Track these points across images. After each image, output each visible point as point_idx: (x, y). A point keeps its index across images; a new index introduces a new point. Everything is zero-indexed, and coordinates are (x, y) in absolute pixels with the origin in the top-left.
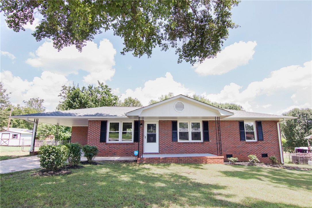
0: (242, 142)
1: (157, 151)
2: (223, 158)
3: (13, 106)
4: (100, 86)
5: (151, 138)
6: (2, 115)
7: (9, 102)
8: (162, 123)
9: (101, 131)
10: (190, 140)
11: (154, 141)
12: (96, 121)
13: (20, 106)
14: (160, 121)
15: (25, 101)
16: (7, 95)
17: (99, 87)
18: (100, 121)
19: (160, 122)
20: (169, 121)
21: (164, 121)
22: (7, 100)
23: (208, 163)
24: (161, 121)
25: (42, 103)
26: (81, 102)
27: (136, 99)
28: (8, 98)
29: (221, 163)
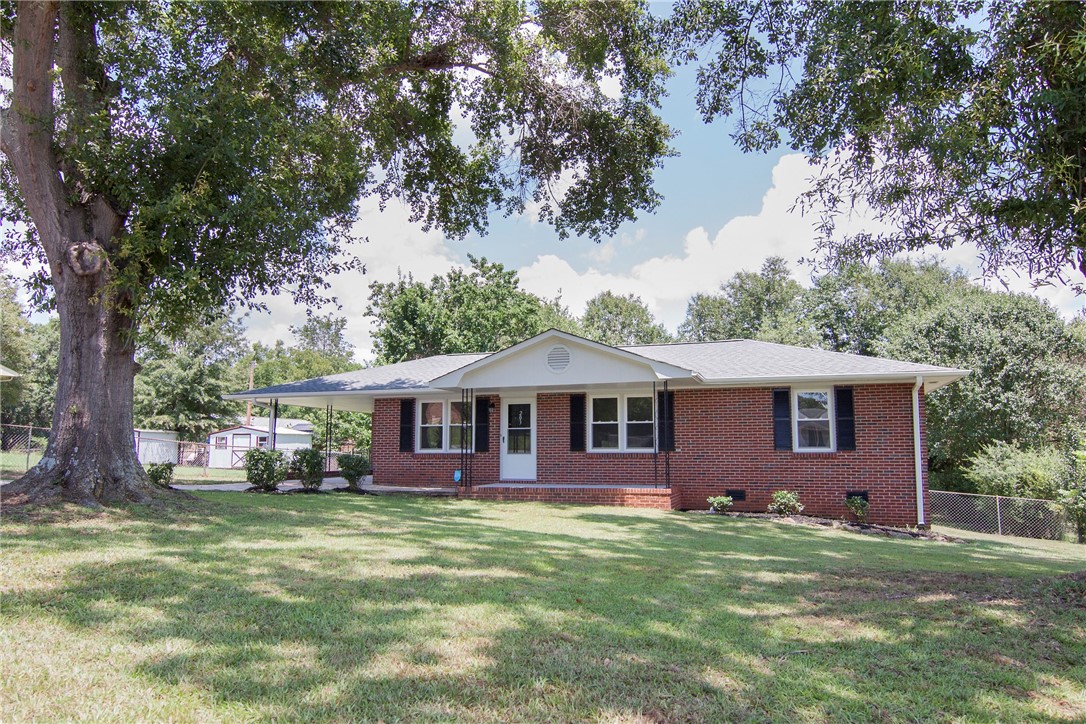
0: (782, 454)
1: (533, 476)
2: (669, 495)
3: (264, 347)
4: (477, 271)
5: (518, 443)
6: (230, 380)
7: (244, 342)
8: (546, 399)
9: (401, 423)
10: (623, 447)
11: (527, 450)
12: (391, 399)
13: (284, 347)
14: (538, 395)
15: (295, 328)
16: (239, 320)
17: (474, 275)
18: (398, 399)
19: (539, 397)
20: (562, 394)
21: (550, 396)
22: (240, 337)
23: (628, 505)
24: (543, 395)
25: (342, 332)
26: (424, 333)
27: (632, 296)
28: (242, 331)
29: (662, 506)
